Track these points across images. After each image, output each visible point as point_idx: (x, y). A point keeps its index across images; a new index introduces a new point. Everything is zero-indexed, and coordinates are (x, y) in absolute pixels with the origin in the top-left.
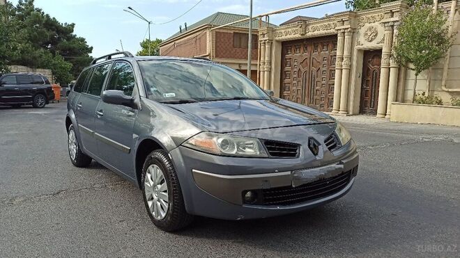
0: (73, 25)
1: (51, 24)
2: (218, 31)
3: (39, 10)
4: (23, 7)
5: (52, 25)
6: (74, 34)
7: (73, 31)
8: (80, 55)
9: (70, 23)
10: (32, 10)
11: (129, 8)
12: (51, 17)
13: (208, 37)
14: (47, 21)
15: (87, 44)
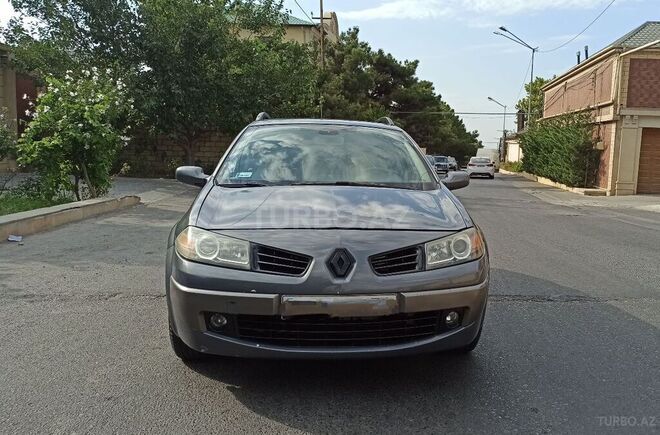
0: (416, 63)
1: (384, 63)
2: (633, 57)
3: (364, 45)
4: (344, 43)
5: (385, 65)
6: (414, 77)
7: (413, 73)
8: (421, 109)
9: (411, 60)
10: (356, 45)
11: (501, 28)
12: (386, 54)
13: (614, 70)
14: (378, 60)
15: (434, 92)
